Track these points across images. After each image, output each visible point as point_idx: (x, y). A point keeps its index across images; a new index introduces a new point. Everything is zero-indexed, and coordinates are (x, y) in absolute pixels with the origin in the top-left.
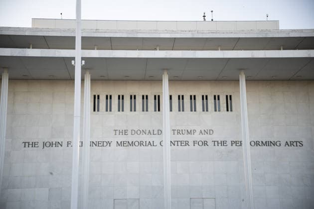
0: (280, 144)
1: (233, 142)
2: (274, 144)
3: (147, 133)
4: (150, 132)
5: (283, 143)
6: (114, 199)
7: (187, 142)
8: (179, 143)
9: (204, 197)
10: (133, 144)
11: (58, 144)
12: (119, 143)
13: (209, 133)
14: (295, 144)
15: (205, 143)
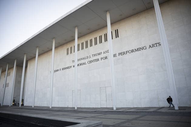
0: (146, 48)
1: (120, 54)
3: (83, 59)
7: (98, 59)
8: (95, 61)
9: (106, 86)
10: (78, 65)
11: (58, 70)
12: (74, 66)
13: (107, 52)
15: (106, 58)
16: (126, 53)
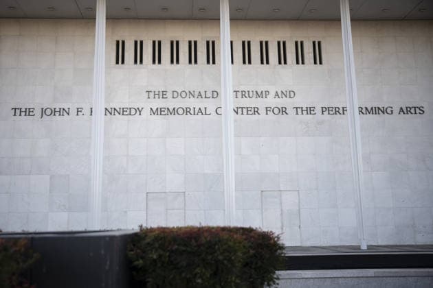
0: (392, 111)
1: (324, 109)
2: (384, 111)
3: (196, 96)
4: (200, 94)
5: (396, 110)
6: (147, 193)
7: (256, 110)
8: (245, 111)
9: (281, 189)
10: (174, 111)
11: (63, 111)
12: (154, 110)
13: (288, 96)
14: (413, 111)
15: (283, 111)
16: (341, 111)
